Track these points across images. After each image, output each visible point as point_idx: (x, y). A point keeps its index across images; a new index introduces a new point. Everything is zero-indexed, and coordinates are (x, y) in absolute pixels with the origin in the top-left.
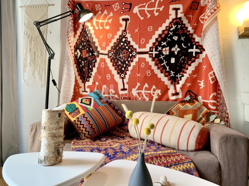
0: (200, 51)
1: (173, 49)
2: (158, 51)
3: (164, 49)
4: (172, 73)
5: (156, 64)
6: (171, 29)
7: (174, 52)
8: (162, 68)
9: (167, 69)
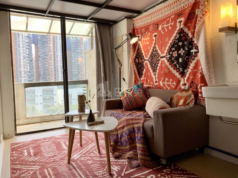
0: (197, 51)
1: (180, 52)
2: (170, 55)
3: (174, 53)
4: (181, 69)
5: (170, 64)
6: (176, 38)
7: (180, 54)
8: (174, 66)
9: (177, 66)
